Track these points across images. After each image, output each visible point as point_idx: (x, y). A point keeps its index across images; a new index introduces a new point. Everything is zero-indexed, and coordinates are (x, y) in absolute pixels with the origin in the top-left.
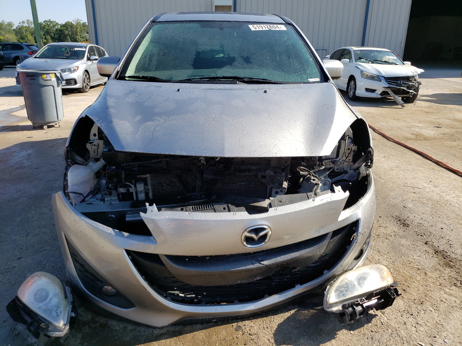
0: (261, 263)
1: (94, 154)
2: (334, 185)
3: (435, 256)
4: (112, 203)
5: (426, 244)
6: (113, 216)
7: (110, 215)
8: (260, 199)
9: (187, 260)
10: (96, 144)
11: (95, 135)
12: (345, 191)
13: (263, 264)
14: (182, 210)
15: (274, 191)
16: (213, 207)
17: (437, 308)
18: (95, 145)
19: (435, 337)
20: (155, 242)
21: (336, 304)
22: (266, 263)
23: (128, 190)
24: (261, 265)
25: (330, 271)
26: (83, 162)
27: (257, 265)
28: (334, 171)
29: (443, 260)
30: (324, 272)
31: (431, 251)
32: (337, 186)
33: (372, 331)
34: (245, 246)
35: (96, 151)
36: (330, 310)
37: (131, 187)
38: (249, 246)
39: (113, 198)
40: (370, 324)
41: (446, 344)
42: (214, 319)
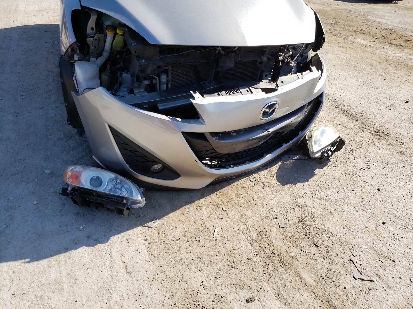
0: (269, 130)
1: (95, 49)
2: (311, 66)
3: (345, 114)
4: (143, 94)
5: (336, 107)
6: (147, 106)
7: (144, 106)
8: (257, 82)
9: (220, 135)
10: (97, 38)
11: (92, 29)
12: (318, 71)
13: (270, 132)
14: (219, 95)
15: (264, 74)
16: (240, 91)
17: (361, 147)
18: (96, 40)
19: (368, 163)
20: (203, 123)
21: (317, 152)
22: (271, 130)
23: (152, 82)
24: (269, 132)
25: (304, 131)
26: (83, 58)
27: (266, 133)
28: (292, 55)
29: (350, 116)
30: (299, 133)
31: (341, 112)
32: (313, 67)
33: (333, 166)
34: (262, 120)
35: (97, 46)
36: (314, 156)
37: (155, 78)
38: (264, 119)
39: (141, 90)
40: (330, 162)
41: (375, 166)
42: (234, 176)
